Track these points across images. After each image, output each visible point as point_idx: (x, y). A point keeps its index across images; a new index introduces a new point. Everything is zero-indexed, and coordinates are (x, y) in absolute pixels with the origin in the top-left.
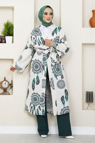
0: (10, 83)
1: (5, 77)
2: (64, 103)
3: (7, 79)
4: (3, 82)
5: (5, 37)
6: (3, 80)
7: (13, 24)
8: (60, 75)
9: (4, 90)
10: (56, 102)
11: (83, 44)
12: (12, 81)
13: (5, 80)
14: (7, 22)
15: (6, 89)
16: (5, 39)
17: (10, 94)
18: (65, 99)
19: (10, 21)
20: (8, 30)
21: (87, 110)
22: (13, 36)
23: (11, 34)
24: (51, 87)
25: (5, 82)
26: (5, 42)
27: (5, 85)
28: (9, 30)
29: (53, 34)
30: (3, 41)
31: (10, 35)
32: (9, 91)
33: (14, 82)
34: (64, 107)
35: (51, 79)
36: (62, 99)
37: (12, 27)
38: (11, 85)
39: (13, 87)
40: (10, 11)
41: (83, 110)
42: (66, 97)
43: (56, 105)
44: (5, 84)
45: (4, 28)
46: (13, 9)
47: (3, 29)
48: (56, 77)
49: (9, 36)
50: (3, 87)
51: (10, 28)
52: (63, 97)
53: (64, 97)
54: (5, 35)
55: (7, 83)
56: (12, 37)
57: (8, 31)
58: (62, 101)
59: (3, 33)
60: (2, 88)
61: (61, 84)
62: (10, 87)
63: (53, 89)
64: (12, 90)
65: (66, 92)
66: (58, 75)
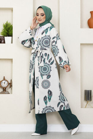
0: (10, 82)
1: (4, 77)
2: (46, 103)
3: (6, 78)
4: (2, 82)
5: (4, 37)
6: (2, 79)
7: (12, 25)
8: (46, 75)
9: (4, 90)
10: (38, 101)
11: (81, 44)
12: (11, 80)
13: (4, 79)
14: (6, 23)
15: (5, 88)
16: (4, 39)
17: (9, 93)
18: (47, 99)
20: (7, 30)
21: (86, 109)
22: (12, 36)
24: (35, 86)
25: (4, 81)
26: (4, 43)
28: (8, 31)
30: (3, 41)
31: (9, 36)
32: (9, 90)
33: (13, 81)
35: (36, 77)
37: (11, 28)
38: (10, 85)
39: (12, 86)
40: (9, 13)
41: (81, 108)
42: (48, 98)
43: (38, 104)
44: (5, 83)
45: (3, 29)
46: (12, 10)
48: (42, 76)
51: (9, 29)
52: (46, 97)
53: (47, 97)
54: (4, 35)
55: (6, 83)
56: (11, 37)
57: (7, 31)
58: (44, 100)
59: (3, 33)
60: (1, 87)
61: (46, 84)
62: (9, 86)
63: (37, 87)
64: (12, 89)
65: (49, 93)
66: (44, 75)
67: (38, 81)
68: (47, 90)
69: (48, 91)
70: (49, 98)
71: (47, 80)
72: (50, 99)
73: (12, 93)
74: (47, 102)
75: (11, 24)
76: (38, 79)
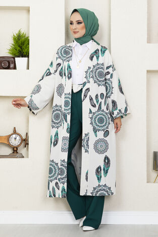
0: (24, 137)
1: (15, 128)
2: (99, 179)
3: (18, 131)
4: (11, 136)
5: (14, 58)
6: (12, 132)
7: (29, 37)
8: (103, 130)
9: (14, 150)
10: (87, 173)
11: (149, 72)
12: (27, 133)
13: (15, 132)
14: (17, 32)
15: (17, 148)
16: (15, 62)
17: (23, 157)
18: (102, 171)
19: (24, 31)
20: (19, 46)
21: (154, 184)
22: (28, 57)
23: (25, 54)
24: (83, 148)
25: (14, 136)
26: (15, 68)
27: (15, 141)
28: (22, 47)
29: (91, 58)
30: (12, 66)
32: (22, 151)
33: (30, 135)
34: (99, 185)
36: (98, 170)
37: (26, 43)
38: (25, 142)
39: (28, 144)
40: (24, 15)
41: (147, 182)
42: (104, 169)
43: (87, 179)
44: (15, 139)
45: (13, 43)
46: (29, 11)
47: (11, 45)
48: (95, 132)
49: (22, 57)
50: (12, 144)
51: (23, 43)
52: (99, 167)
53: (102, 168)
54: (15, 54)
55: (18, 138)
56: (26, 58)
57: (19, 48)
58: (96, 174)
59: (12, 51)
60: (9, 145)
61: (101, 146)
62: (23, 144)
63: (86, 151)
64: (28, 149)
65: (106, 161)
66: (99, 130)
67: (87, 141)
68: (103, 156)
69: (105, 158)
70: (106, 169)
71: (105, 138)
72: (106, 172)
73: (28, 157)
74: (101, 177)
75: (27, 36)
76: (88, 138)
